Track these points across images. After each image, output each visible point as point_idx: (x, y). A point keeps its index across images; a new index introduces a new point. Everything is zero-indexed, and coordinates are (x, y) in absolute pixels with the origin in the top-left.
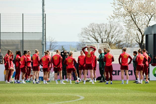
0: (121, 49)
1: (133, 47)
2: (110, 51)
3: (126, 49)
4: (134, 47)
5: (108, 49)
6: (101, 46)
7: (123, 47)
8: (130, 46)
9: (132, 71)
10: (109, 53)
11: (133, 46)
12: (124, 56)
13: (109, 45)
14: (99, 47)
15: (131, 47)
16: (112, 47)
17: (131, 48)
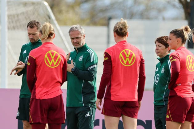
0: (103, 25)
1: (156, 18)
2: (55, 33)
3: (125, 27)
4: (160, 17)
5: (48, 24)
6: (13, 12)
7: (110, 19)
8: (143, 16)
9: (149, 122)
10: (52, 41)
11: (153, 13)
12: (121, 55)
13: (52, 7)
14: (7, 13)
15: (148, 18)
16: (64, 16)
17: (147, 22)
